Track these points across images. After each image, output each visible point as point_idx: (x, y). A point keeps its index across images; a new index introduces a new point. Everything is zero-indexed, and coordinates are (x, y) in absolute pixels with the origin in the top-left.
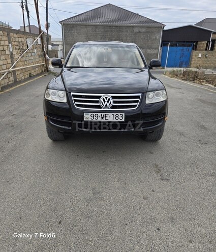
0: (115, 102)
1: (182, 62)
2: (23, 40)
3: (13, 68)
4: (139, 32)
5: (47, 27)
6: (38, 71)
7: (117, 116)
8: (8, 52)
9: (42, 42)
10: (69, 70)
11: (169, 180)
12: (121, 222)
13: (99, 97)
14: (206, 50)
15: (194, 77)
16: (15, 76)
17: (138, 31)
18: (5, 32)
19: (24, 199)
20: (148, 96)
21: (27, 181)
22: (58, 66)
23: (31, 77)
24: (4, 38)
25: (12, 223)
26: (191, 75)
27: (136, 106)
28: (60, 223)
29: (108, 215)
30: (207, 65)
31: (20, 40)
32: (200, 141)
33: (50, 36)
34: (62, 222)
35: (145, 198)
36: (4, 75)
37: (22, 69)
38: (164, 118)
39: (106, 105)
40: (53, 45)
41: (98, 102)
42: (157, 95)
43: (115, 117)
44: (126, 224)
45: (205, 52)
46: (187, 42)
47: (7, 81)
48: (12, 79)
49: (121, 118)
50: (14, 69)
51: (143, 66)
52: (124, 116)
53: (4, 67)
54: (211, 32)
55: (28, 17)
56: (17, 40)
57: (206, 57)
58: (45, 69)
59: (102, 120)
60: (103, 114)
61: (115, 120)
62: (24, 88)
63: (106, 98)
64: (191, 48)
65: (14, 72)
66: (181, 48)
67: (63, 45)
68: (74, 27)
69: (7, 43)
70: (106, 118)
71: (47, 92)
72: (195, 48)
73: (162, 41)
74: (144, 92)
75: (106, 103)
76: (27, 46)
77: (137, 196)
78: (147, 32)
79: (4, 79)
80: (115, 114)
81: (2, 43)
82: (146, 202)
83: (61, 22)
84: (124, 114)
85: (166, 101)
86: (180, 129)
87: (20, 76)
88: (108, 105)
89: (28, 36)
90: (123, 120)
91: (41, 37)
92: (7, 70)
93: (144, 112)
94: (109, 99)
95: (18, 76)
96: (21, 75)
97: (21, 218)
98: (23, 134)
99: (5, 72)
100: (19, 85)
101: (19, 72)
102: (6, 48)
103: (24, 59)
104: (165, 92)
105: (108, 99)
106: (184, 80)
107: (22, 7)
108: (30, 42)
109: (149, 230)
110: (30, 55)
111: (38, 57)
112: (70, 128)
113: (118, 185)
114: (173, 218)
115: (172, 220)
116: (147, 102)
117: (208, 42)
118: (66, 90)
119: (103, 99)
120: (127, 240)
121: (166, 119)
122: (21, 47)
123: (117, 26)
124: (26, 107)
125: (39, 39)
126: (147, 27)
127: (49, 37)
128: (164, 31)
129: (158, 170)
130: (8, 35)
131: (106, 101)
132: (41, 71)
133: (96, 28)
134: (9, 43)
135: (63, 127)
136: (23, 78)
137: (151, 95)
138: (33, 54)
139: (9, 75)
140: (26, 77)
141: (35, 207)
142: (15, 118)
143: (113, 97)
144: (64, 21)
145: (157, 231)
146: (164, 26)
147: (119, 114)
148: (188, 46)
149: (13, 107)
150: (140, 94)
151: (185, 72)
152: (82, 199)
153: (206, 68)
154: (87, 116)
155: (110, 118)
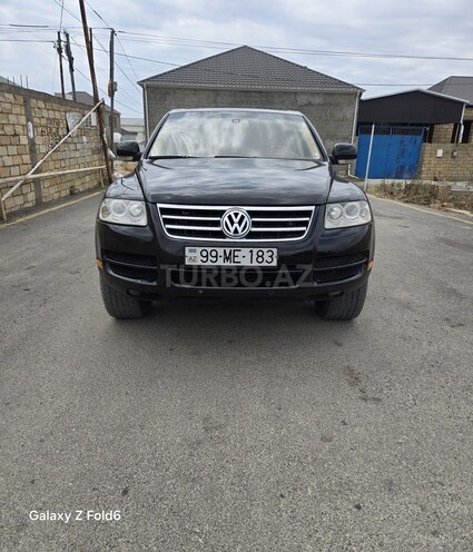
0: (255, 224)
1: (403, 167)
2: (58, 115)
3: (34, 173)
4: (310, 104)
5: (112, 89)
6: (89, 182)
7: (260, 254)
8: (24, 140)
9: (100, 121)
10: (151, 163)
11: (380, 400)
12: (269, 491)
13: (220, 213)
14: (452, 142)
15: (429, 197)
16: (38, 190)
17: (305, 102)
18: (17, 96)
19: (42, 441)
20: (329, 214)
21: (52, 403)
22: (131, 158)
23: (73, 194)
24: (17, 110)
25: (11, 494)
26: (421, 191)
27: (302, 233)
28: (125, 492)
29: (240, 476)
30: (454, 174)
31: (51, 114)
32: (447, 320)
33: (118, 115)
34: (131, 492)
35: (325, 439)
36: (14, 188)
37: (54, 177)
38: (367, 263)
39: (236, 231)
40: (123, 133)
41: (217, 224)
42: (349, 212)
43: (255, 256)
44: (282, 496)
45: (450, 146)
46: (411, 125)
47: (19, 200)
48: (32, 196)
49: (270, 259)
50: (38, 176)
51: (317, 155)
52: (275, 254)
53: (15, 171)
54: (462, 103)
55: (72, 69)
56: (45, 114)
57: (453, 157)
58: (105, 180)
59: (227, 264)
60: (228, 250)
61: (255, 264)
62: (57, 216)
63: (236, 215)
64: (420, 138)
65: (36, 182)
66: (398, 138)
67: (145, 133)
68: (169, 93)
69: (23, 120)
70: (236, 260)
71: (103, 205)
72: (429, 138)
73: (358, 124)
74: (321, 203)
75: (236, 225)
76: (68, 128)
77: (307, 435)
78: (325, 104)
79: (13, 195)
80: (255, 250)
81: (13, 119)
82: (327, 446)
83: (141, 83)
84: (275, 250)
85: (370, 225)
86: (403, 295)
87: (50, 192)
88: (240, 229)
89: (68, 108)
90: (274, 264)
91: (99, 111)
92: (22, 177)
93: (321, 248)
94: (242, 217)
95: (45, 192)
96: (52, 190)
97: (33, 482)
98: (49, 306)
99: (17, 181)
100: (48, 210)
101: (47, 184)
102: (19, 130)
103: (60, 156)
104: (367, 206)
105: (239, 216)
106: (407, 202)
107: (60, 50)
108: (72, 119)
109: (336, 509)
110: (72, 147)
111: (90, 153)
112: (155, 283)
113: (264, 410)
114: (391, 483)
115: (390, 486)
116: (328, 225)
117: (457, 126)
118: (146, 200)
119: (230, 217)
120: (283, 530)
121: (370, 265)
122: (54, 130)
123: (261, 92)
124: (59, 252)
125: (93, 115)
126: (326, 94)
127: (115, 117)
128: (361, 102)
129: (354, 378)
130: (26, 104)
131: (236, 220)
132: (95, 183)
133: (217, 95)
134: (28, 120)
135: (139, 281)
136: (56, 196)
137: (336, 210)
138: (79, 146)
139: (26, 189)
140: (64, 194)
141: (69, 458)
142: (34, 274)
143: (252, 214)
144: (148, 80)
145: (355, 510)
146: (362, 91)
147: (265, 250)
148: (415, 133)
149: (30, 252)
150: (312, 208)
151: (408, 187)
152: (178, 440)
153: (455, 180)
154: (192, 255)
155: (245, 259)
